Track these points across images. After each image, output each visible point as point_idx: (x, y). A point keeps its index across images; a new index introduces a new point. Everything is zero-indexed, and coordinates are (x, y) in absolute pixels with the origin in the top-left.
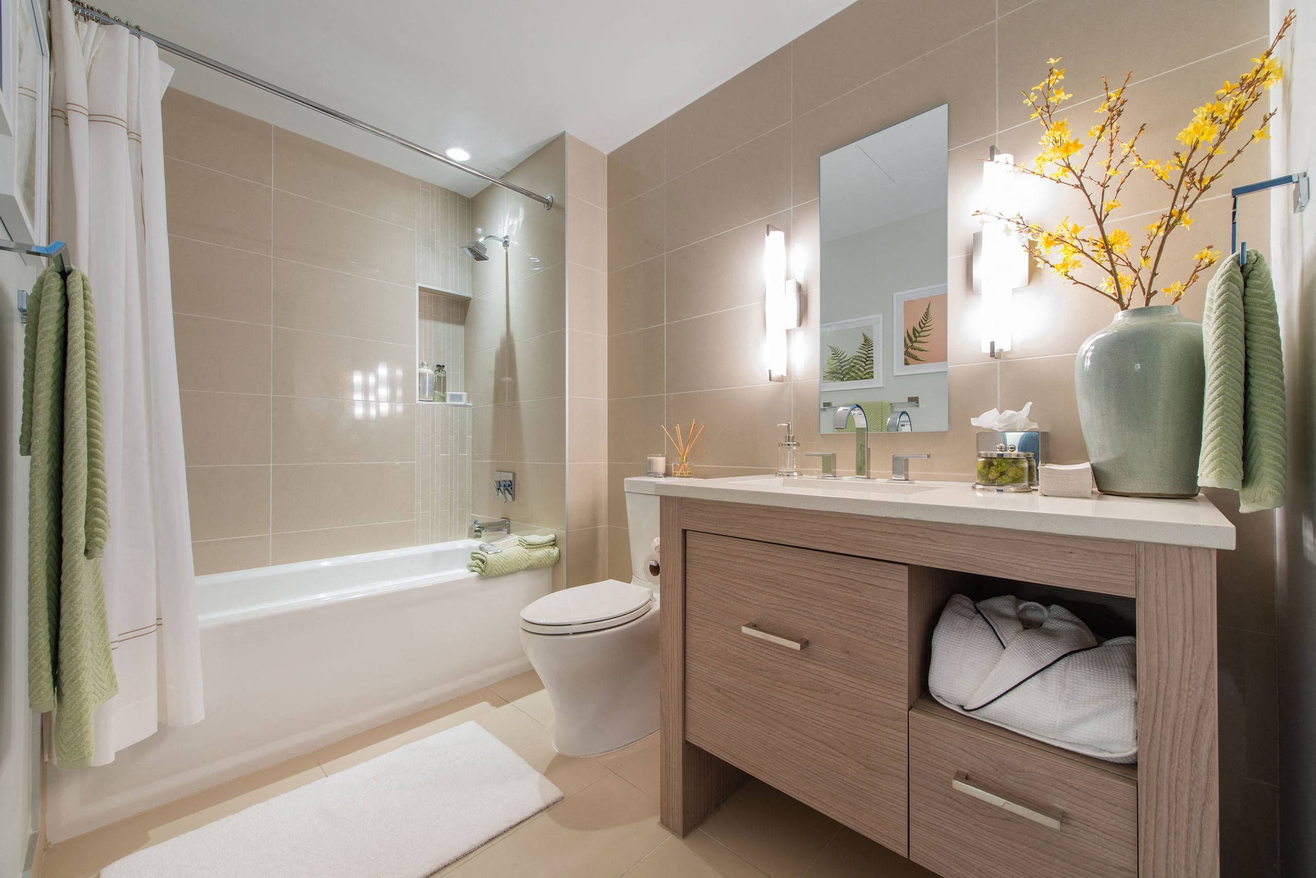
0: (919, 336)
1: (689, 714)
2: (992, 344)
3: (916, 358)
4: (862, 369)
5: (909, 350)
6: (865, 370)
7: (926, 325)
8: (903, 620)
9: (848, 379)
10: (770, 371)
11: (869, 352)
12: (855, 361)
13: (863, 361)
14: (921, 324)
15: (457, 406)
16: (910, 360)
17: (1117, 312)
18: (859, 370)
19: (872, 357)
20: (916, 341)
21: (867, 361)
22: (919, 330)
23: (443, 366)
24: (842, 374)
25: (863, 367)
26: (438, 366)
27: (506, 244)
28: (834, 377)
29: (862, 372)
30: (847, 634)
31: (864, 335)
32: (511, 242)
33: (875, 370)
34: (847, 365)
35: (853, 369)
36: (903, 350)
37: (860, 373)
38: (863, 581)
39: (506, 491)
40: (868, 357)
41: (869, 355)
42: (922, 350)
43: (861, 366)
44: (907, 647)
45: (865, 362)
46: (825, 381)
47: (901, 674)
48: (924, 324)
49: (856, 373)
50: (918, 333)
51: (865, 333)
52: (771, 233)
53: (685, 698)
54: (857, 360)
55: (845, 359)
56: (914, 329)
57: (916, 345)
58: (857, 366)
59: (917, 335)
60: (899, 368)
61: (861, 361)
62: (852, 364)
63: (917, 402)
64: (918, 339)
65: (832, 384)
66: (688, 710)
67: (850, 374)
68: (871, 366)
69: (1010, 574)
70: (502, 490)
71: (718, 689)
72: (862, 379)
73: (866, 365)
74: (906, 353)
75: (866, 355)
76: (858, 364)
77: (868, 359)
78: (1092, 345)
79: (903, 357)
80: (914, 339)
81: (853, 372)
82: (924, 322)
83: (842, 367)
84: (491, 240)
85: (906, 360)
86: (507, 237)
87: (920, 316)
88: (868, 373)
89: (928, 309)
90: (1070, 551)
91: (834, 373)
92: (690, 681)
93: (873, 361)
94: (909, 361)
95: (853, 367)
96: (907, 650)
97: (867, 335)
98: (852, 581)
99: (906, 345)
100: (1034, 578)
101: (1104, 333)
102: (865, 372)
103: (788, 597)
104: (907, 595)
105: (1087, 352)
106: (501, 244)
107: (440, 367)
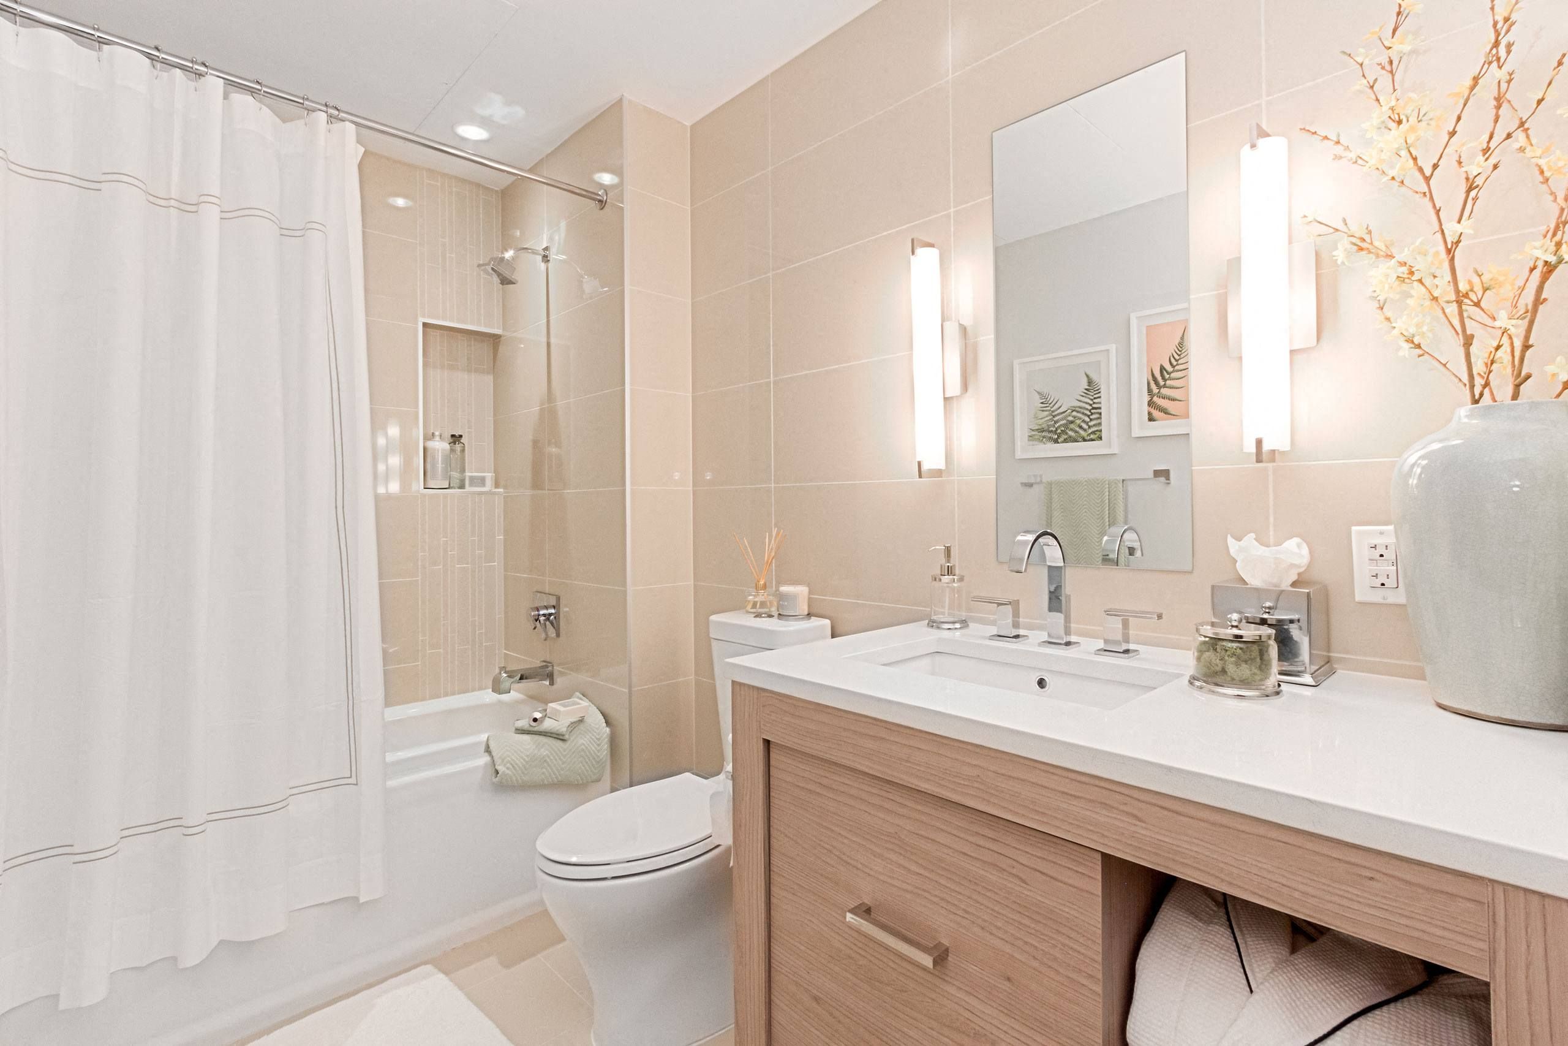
0: (1170, 379)
1: (776, 1028)
2: (1259, 443)
3: (1165, 411)
4: (1085, 426)
5: (1155, 399)
6: (1089, 427)
7: (1180, 362)
8: (1094, 942)
9: (1065, 441)
10: (919, 464)
11: (1095, 401)
12: (1074, 413)
13: (1086, 415)
14: (1173, 360)
15: (481, 493)
16: (1156, 413)
17: (1461, 405)
18: (1081, 427)
19: (1100, 408)
20: (1165, 386)
21: (1092, 414)
22: (1170, 369)
23: (461, 436)
24: (1055, 432)
25: (1087, 423)
26: (453, 436)
27: (546, 258)
28: (1044, 437)
29: (1085, 430)
30: (1008, 949)
31: (1087, 376)
32: (553, 256)
33: (1104, 428)
34: (1062, 419)
35: (1072, 426)
36: (1146, 398)
37: (1082, 432)
38: (1032, 866)
39: (548, 623)
40: (1094, 408)
41: (1094, 406)
42: (1174, 400)
43: (1084, 421)
44: (1101, 988)
45: (1089, 416)
46: (1031, 443)
47: (1091, 1031)
48: (1177, 360)
49: (1076, 432)
50: (1168, 373)
51: (1088, 373)
52: (920, 251)
53: (769, 1003)
54: (1078, 412)
55: (1061, 410)
56: (1162, 369)
57: (1164, 391)
58: (1078, 422)
59: (1167, 376)
60: (1140, 427)
61: (1083, 413)
62: (1070, 418)
63: (1168, 478)
64: (1168, 383)
65: (1042, 446)
66: (774, 1023)
67: (1067, 433)
68: (1098, 421)
69: (1268, 899)
70: (542, 622)
71: (816, 999)
72: (1085, 440)
73: (1091, 420)
74: (1151, 403)
75: (1091, 405)
76: (1080, 419)
77: (1095, 411)
78: (1422, 457)
79: (1146, 408)
80: (1162, 383)
81: (1072, 430)
82: (1177, 357)
83: (1056, 422)
84: (524, 255)
85: (1149, 414)
86: (546, 249)
87: (1171, 348)
88: (1093, 432)
89: (1182, 338)
90: (1371, 875)
91: (1042, 430)
92: (776, 977)
93: (1100, 414)
94: (1154, 415)
95: (1072, 422)
96: (1101, 992)
97: (1094, 376)
98: (1014, 863)
99: (1150, 391)
100: (1308, 912)
101: (1440, 441)
102: (1090, 431)
103: (918, 871)
104: (1100, 899)
105: (1413, 466)
106: (540, 258)
107: (456, 439)
